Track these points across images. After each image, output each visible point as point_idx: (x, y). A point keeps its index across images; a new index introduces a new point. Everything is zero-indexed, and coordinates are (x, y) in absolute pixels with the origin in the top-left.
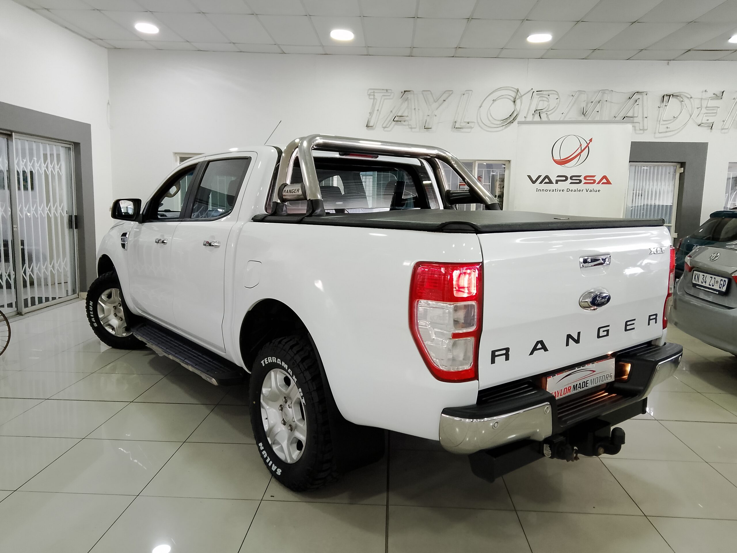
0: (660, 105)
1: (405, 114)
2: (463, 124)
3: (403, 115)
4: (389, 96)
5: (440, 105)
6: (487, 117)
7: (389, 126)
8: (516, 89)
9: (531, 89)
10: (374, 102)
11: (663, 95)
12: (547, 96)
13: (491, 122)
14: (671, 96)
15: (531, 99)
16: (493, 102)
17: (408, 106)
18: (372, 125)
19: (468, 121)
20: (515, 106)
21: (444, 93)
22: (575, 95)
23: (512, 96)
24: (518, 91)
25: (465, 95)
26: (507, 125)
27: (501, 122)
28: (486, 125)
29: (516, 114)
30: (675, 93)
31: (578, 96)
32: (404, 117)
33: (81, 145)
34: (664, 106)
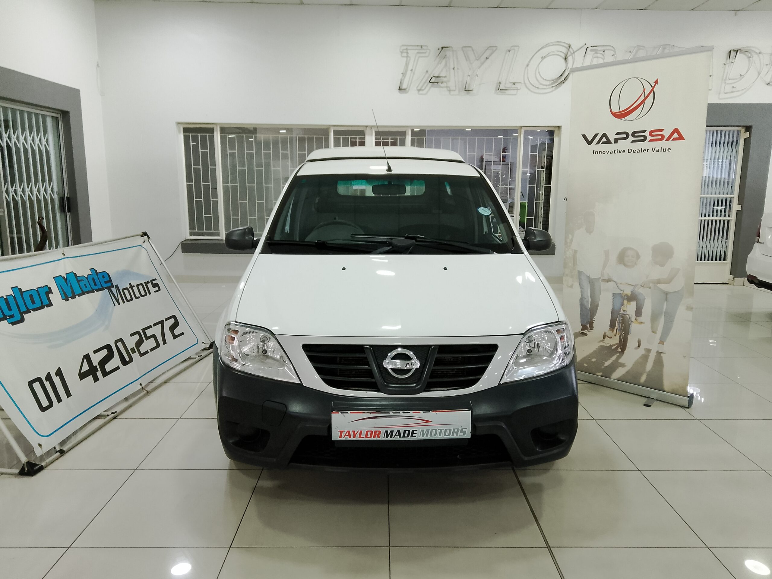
0: (726, 62)
1: (443, 74)
2: (508, 85)
3: (440, 76)
4: (425, 53)
5: (482, 63)
6: (536, 78)
7: (425, 89)
8: (569, 44)
9: (585, 44)
10: (407, 60)
11: (730, 51)
12: (602, 52)
13: (539, 83)
14: (739, 52)
15: (584, 55)
16: (541, 59)
17: (446, 65)
18: (405, 88)
19: (514, 82)
20: (567, 63)
21: (487, 49)
22: (633, 51)
23: (562, 52)
24: (569, 47)
25: (510, 51)
26: (559, 85)
27: (551, 82)
28: (534, 86)
29: (568, 74)
30: (742, 48)
31: (637, 52)
32: (441, 78)
33: (71, 114)
34: (731, 63)
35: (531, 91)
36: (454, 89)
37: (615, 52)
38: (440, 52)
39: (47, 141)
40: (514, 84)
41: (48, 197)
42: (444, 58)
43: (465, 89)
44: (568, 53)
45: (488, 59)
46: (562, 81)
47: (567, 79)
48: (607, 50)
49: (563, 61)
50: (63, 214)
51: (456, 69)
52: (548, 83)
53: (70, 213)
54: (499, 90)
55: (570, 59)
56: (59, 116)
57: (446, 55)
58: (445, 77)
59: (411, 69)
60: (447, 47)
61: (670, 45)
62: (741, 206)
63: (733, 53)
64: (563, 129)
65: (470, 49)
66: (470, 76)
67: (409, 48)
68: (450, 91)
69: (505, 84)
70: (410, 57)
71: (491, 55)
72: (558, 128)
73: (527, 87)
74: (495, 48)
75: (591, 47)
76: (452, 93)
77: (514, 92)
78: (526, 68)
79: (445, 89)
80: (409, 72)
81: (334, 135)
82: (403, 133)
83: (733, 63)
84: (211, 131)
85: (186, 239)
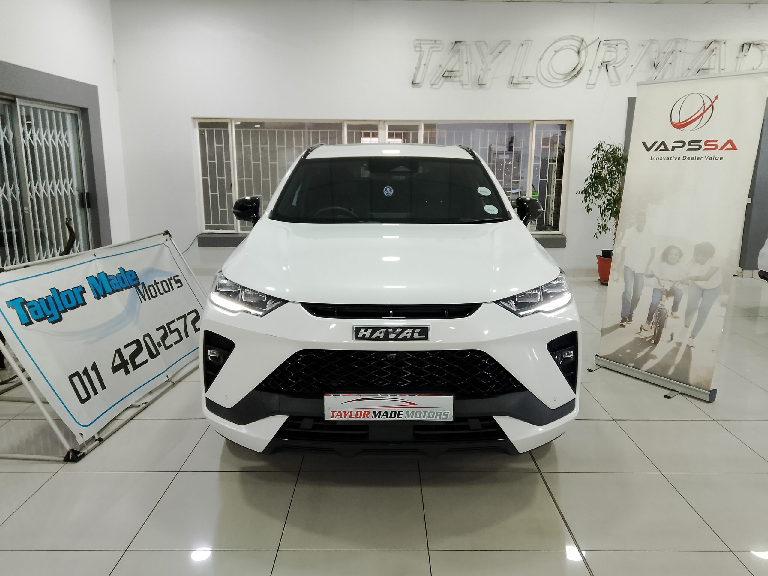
0: (739, 56)
1: (456, 69)
2: (521, 79)
3: (453, 70)
4: (439, 47)
5: (495, 58)
6: (549, 70)
7: (438, 83)
8: (581, 38)
9: (597, 38)
10: (420, 55)
11: (743, 44)
12: (616, 46)
13: (552, 77)
14: (752, 45)
15: (597, 49)
16: (554, 53)
17: (459, 59)
18: (419, 82)
19: (527, 76)
20: (579, 57)
21: (500, 44)
22: (646, 44)
23: (575, 46)
24: (583, 40)
25: (524, 46)
26: (571, 79)
27: (564, 76)
28: (546, 80)
29: (580, 68)
30: (756, 41)
31: (649, 47)
32: (454, 72)
33: (89, 111)
34: (743, 56)
35: (544, 85)
36: (467, 83)
37: (628, 46)
38: (454, 47)
39: (67, 138)
40: (527, 78)
41: (69, 194)
42: (458, 52)
43: (478, 83)
44: (580, 47)
45: (501, 54)
46: (574, 75)
47: (580, 73)
48: (620, 44)
49: (576, 54)
50: (83, 209)
51: (469, 63)
52: (561, 77)
53: (89, 209)
54: (512, 84)
55: (583, 53)
56: (78, 113)
57: (459, 50)
58: (459, 71)
59: (424, 64)
60: (461, 42)
61: (682, 38)
62: (752, 199)
63: (746, 46)
64: (575, 123)
65: (484, 43)
66: (482, 70)
67: (422, 42)
68: (463, 85)
69: (518, 78)
70: (423, 51)
71: (504, 49)
72: (570, 122)
73: (540, 81)
74: (508, 43)
75: (605, 41)
76: (465, 87)
77: (527, 86)
78: (539, 62)
79: (459, 83)
80: (422, 67)
81: (347, 130)
82: (416, 128)
83: (745, 57)
84: (225, 125)
85: (202, 232)
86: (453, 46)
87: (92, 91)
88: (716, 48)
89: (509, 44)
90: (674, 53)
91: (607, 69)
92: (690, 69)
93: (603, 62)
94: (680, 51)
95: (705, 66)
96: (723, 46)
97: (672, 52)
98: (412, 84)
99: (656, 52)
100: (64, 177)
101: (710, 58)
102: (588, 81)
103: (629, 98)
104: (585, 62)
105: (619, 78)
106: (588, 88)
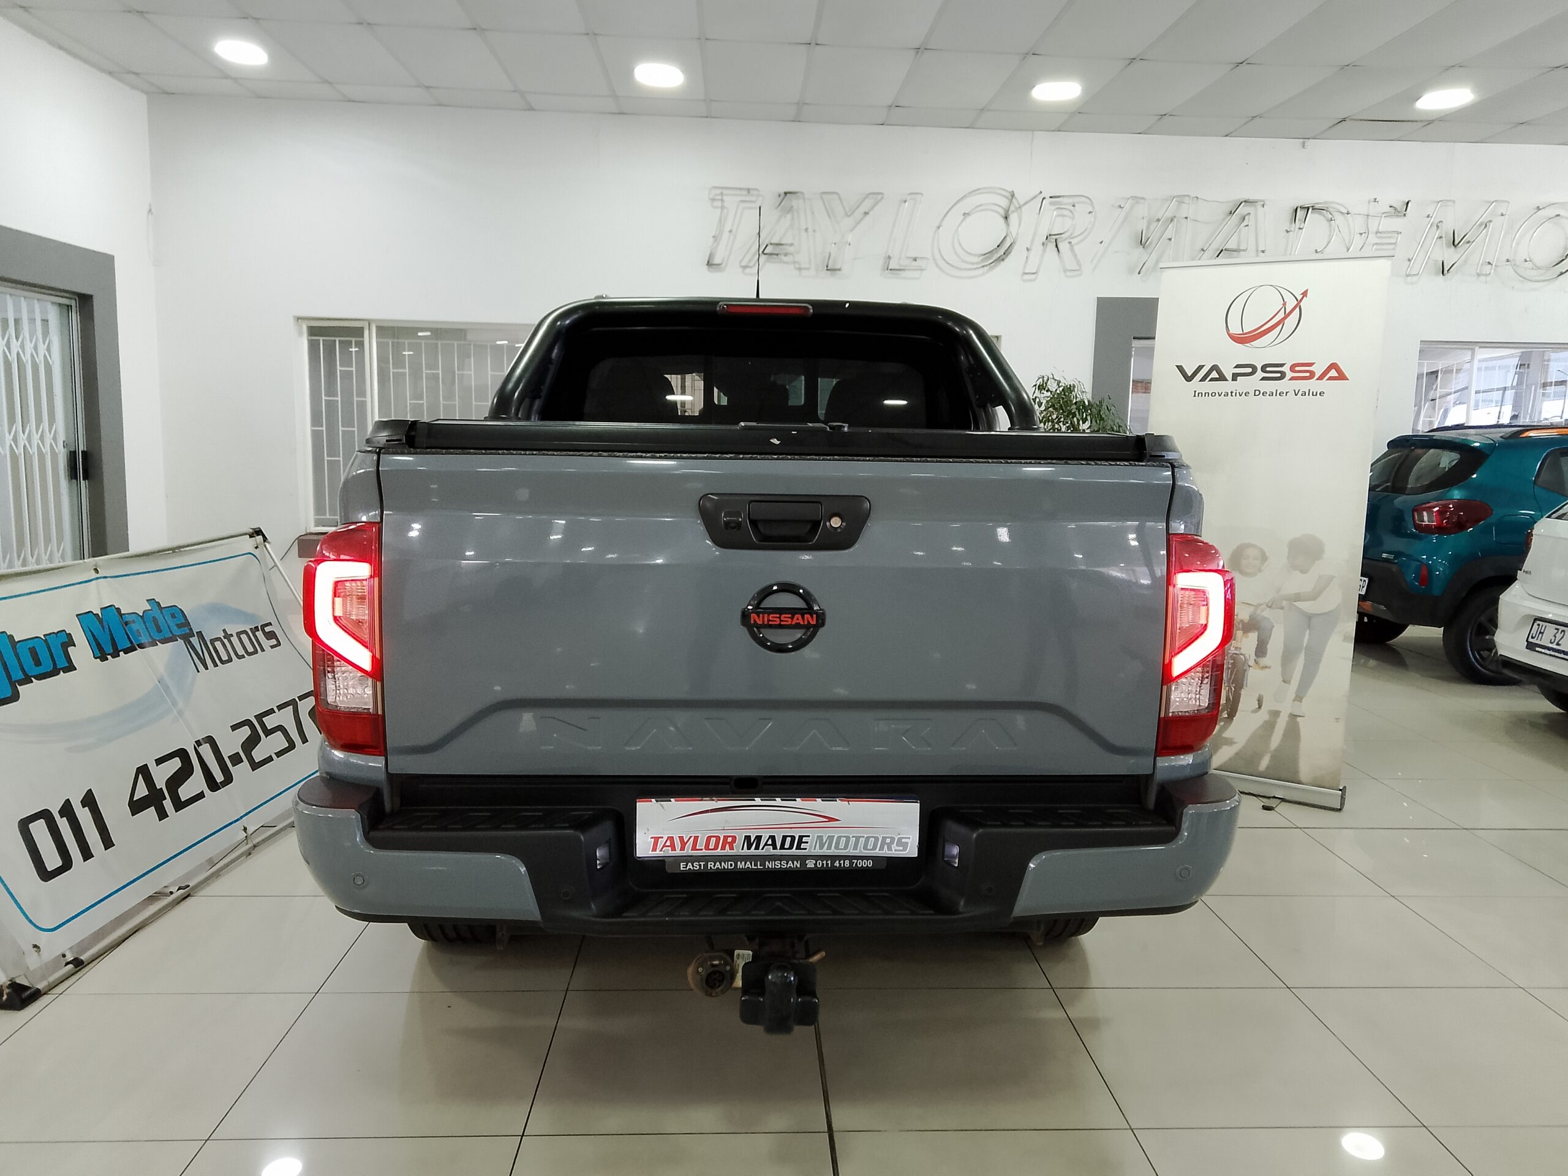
0: (1290, 228)
1: (787, 240)
2: (905, 262)
3: (783, 242)
5: (858, 223)
6: (953, 247)
8: (1010, 192)
9: (1039, 192)
10: (721, 214)
11: (1295, 208)
12: (1071, 207)
13: (960, 259)
14: (1310, 210)
15: (1038, 211)
16: (963, 217)
17: (792, 223)
18: (719, 263)
19: (915, 256)
20: (1008, 225)
21: (865, 198)
22: (1126, 205)
23: (1000, 206)
24: (1012, 197)
25: (907, 202)
26: (993, 264)
27: (981, 257)
28: (950, 264)
29: (1010, 243)
30: (1317, 203)
31: (1132, 208)
32: (784, 247)
33: (95, 300)
34: (1297, 230)
35: (947, 274)
36: (808, 266)
37: (1093, 207)
38: (783, 202)
39: (49, 349)
40: (915, 260)
41: (46, 450)
42: (789, 211)
43: (827, 267)
44: (1009, 208)
45: (868, 216)
46: (1000, 257)
47: (1010, 252)
48: (1079, 203)
49: (1002, 220)
50: (75, 481)
51: (810, 230)
52: (976, 259)
53: (87, 481)
54: (888, 269)
55: (1013, 218)
56: (73, 303)
57: (792, 206)
58: (792, 245)
59: (729, 229)
60: (795, 193)
61: (1189, 196)
63: (1301, 212)
64: (1003, 341)
65: (836, 196)
66: (835, 244)
67: (725, 192)
68: (800, 269)
69: (900, 259)
70: (727, 209)
71: (872, 207)
72: (995, 338)
73: (937, 266)
74: (879, 197)
75: (1051, 197)
76: (804, 272)
77: (916, 274)
78: (936, 231)
79: (793, 265)
80: (726, 234)
83: (1301, 231)
84: (358, 332)
85: (308, 531)
86: (779, 202)
87: (104, 264)
88: (1249, 214)
89: (882, 198)
90: (1175, 219)
91: (1057, 246)
92: (1205, 249)
93: (1050, 235)
94: (1186, 218)
95: (1231, 245)
96: (1260, 209)
97: (1172, 220)
98: (707, 265)
99: (1143, 218)
100: (39, 421)
101: (1240, 231)
102: (1025, 267)
103: (1098, 298)
104: (1017, 234)
105: (1078, 262)
106: (1025, 281)
